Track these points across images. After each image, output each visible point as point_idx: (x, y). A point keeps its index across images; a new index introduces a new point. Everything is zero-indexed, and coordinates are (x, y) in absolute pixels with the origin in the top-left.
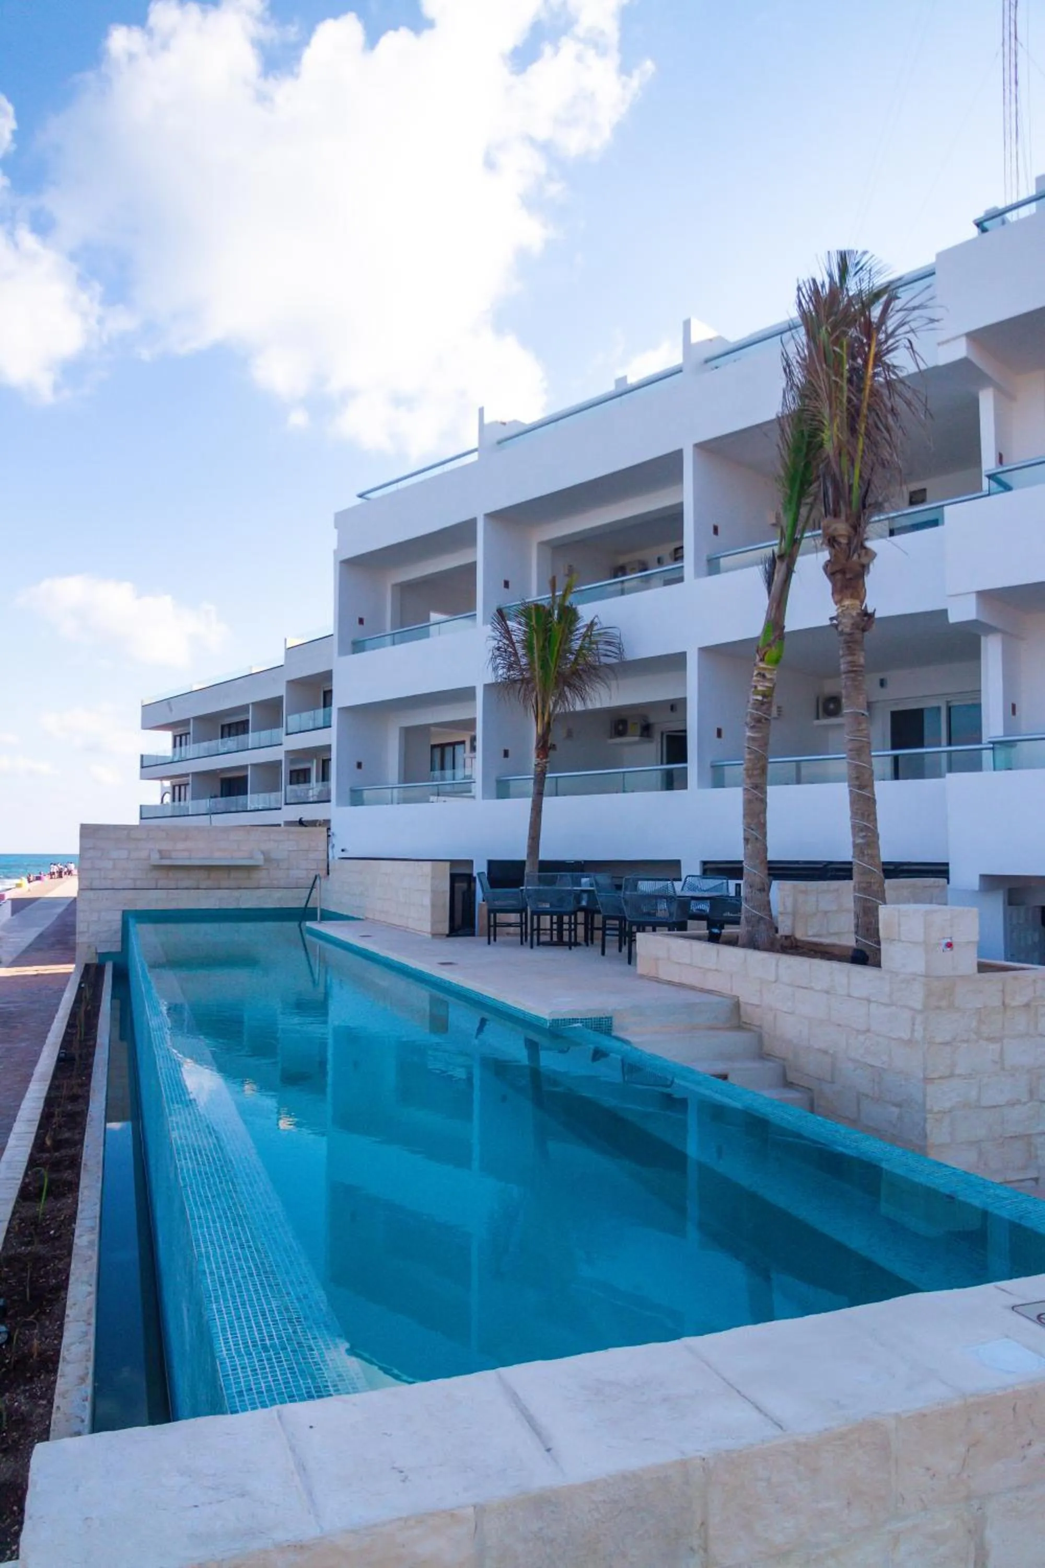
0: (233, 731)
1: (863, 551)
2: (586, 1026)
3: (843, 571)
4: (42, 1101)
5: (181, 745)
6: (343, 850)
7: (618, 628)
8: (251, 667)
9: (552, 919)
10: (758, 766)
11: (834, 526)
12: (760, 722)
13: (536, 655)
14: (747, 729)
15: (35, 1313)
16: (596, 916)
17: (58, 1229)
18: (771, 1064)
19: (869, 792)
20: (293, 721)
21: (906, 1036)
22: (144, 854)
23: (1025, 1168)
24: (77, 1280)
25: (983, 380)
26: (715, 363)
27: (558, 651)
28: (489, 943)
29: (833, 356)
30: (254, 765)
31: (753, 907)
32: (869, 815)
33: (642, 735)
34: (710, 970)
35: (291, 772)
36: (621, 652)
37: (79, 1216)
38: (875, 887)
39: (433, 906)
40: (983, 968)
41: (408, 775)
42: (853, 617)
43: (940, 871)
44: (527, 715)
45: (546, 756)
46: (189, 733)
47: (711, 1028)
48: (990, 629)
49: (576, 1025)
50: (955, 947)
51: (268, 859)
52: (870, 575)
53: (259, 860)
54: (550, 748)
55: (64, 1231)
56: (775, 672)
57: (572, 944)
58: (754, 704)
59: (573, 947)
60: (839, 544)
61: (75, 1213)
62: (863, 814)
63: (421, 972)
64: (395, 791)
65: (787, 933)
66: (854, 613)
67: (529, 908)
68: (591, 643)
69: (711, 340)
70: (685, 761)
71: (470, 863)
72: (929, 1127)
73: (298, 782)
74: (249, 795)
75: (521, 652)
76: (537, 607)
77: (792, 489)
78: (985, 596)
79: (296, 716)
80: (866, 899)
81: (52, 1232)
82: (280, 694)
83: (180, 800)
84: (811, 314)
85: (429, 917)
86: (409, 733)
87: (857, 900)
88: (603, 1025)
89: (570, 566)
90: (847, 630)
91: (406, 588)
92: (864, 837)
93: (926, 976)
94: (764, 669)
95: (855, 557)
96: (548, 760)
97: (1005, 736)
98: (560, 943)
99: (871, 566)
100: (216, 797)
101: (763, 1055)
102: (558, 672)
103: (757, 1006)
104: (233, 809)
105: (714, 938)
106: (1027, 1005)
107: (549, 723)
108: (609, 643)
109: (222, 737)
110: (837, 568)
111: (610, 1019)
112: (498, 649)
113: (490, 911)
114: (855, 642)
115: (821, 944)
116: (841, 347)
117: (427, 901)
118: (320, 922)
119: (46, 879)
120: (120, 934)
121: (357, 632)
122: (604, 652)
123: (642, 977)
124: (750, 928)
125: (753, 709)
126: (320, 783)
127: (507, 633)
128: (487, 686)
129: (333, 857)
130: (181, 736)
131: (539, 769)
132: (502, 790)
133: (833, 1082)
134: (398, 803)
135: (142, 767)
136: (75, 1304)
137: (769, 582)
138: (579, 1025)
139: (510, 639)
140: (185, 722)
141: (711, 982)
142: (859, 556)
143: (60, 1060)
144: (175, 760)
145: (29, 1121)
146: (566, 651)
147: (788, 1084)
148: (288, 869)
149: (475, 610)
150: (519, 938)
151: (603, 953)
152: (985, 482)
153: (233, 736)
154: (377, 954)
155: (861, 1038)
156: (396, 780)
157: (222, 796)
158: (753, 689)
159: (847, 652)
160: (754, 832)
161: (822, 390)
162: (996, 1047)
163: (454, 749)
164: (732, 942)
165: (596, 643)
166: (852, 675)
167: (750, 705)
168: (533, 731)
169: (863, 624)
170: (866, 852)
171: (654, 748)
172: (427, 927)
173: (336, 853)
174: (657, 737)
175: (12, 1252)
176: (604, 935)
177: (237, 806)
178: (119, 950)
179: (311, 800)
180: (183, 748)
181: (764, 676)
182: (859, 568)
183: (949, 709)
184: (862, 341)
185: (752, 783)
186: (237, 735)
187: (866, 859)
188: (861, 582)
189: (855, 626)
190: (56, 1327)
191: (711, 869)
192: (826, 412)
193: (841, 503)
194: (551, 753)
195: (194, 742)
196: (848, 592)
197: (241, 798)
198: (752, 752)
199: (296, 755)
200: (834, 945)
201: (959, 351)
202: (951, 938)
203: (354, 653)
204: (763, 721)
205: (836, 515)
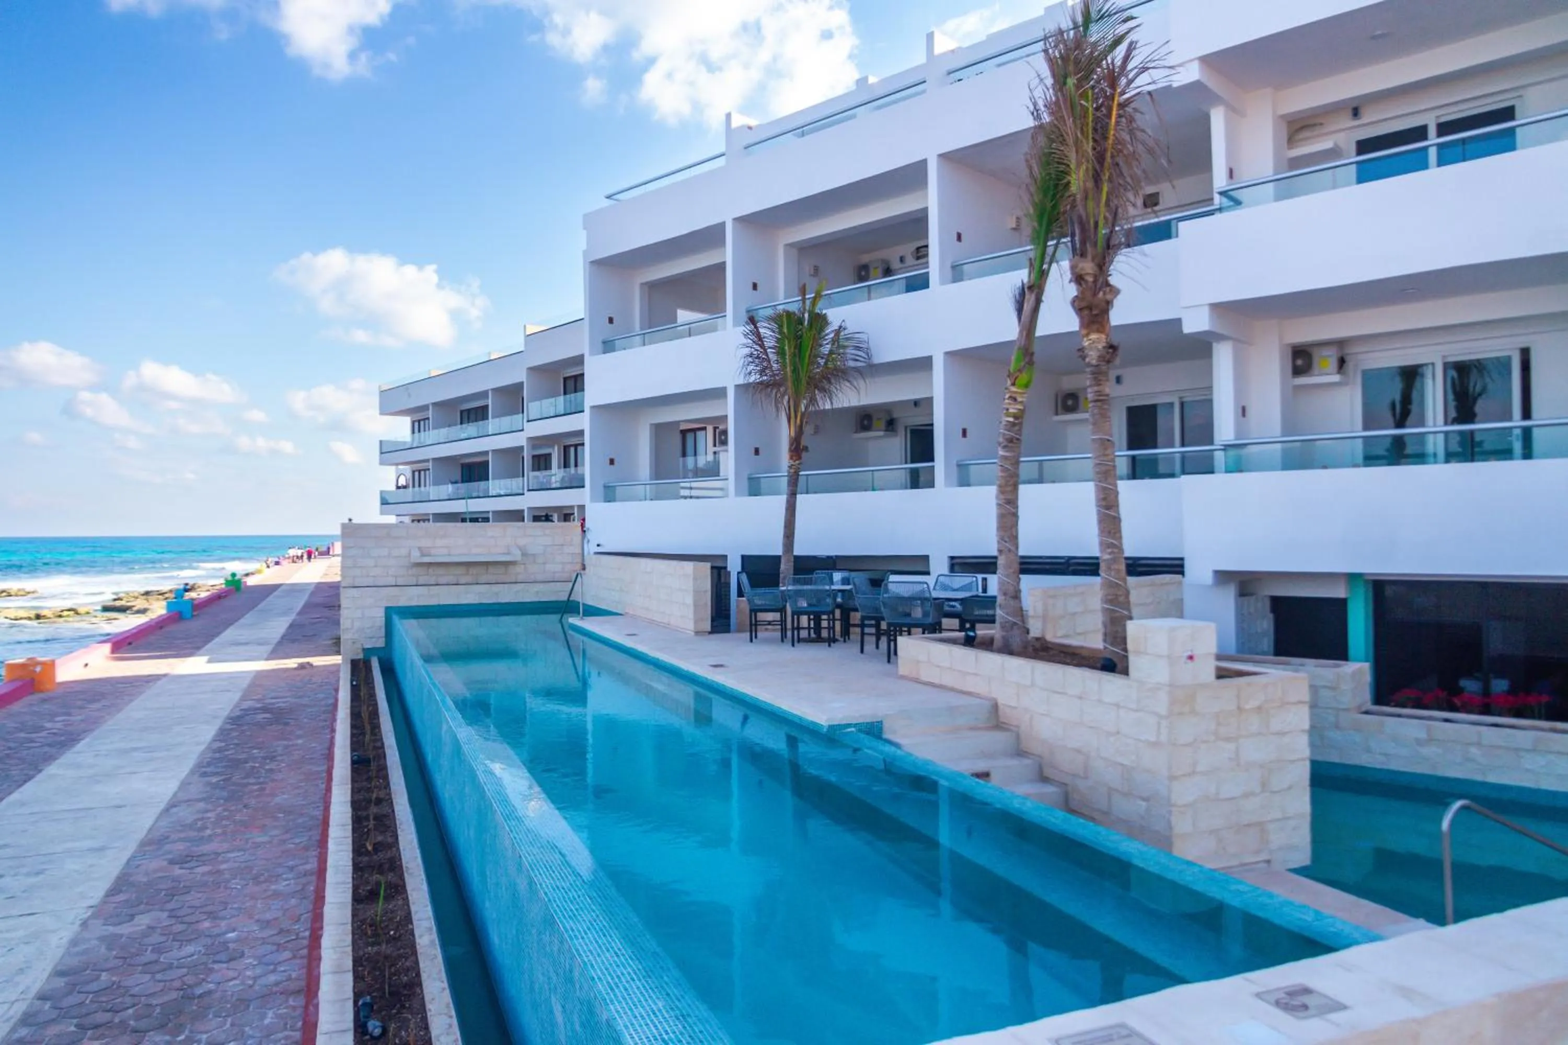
0: (472, 416)
1: (1108, 289)
2: (860, 731)
3: (1090, 308)
4: (349, 804)
5: (419, 431)
6: (598, 545)
7: (867, 334)
8: (489, 354)
9: (809, 618)
10: (1011, 483)
11: (1081, 265)
12: (1012, 442)
13: (788, 361)
14: (1000, 449)
15: (396, 1007)
16: (852, 614)
17: (396, 930)
18: (1027, 761)
19: (1114, 512)
20: (534, 408)
21: (1153, 739)
22: (404, 552)
23: (1258, 852)
24: (429, 977)
25: (1214, 99)
26: (958, 75)
27: (810, 356)
28: (751, 641)
29: (1079, 108)
30: (495, 451)
31: (1007, 614)
32: (1115, 533)
33: (886, 430)
34: (969, 674)
35: (534, 457)
36: (869, 356)
37: (415, 917)
38: (1121, 599)
39: (696, 605)
40: (1222, 674)
41: (660, 470)
42: (1099, 350)
43: (1175, 567)
44: (777, 416)
45: (800, 458)
46: (428, 419)
47: (972, 729)
48: (1221, 338)
49: (849, 730)
50: (1195, 658)
51: (524, 554)
52: (1114, 309)
53: (516, 555)
54: (803, 449)
55: (402, 932)
56: (1025, 395)
57: (831, 641)
58: (1006, 425)
59: (832, 644)
60: (1086, 282)
61: (409, 913)
62: (1109, 532)
63: (694, 675)
64: (648, 486)
65: (1038, 635)
66: (1100, 347)
67: (788, 605)
68: (839, 347)
69: (953, 51)
70: (932, 460)
71: (725, 557)
72: (1174, 820)
73: (539, 469)
74: (490, 481)
75: (773, 357)
76: (789, 314)
77: (1040, 225)
78: (1219, 308)
79: (537, 403)
80: (1113, 610)
81: (392, 933)
82: (521, 380)
83: (420, 486)
84: (1057, 61)
85: (691, 616)
86: (659, 430)
87: (1105, 611)
88: (874, 730)
89: (815, 266)
90: (1094, 362)
91: (653, 287)
92: (1110, 554)
93: (1170, 685)
94: (1016, 392)
95: (1101, 294)
96: (801, 461)
97: (1236, 439)
98: (819, 639)
99: (1115, 302)
100: (456, 482)
101: (1020, 752)
102: (809, 377)
103: (1015, 708)
104: (475, 494)
105: (970, 642)
106: (1259, 709)
107: (801, 426)
108: (858, 348)
109: (461, 423)
110: (1084, 304)
111: (881, 722)
112: (751, 355)
113: (751, 611)
114: (1100, 373)
115: (1069, 646)
116: (1087, 101)
117: (689, 600)
118: (582, 619)
119: (285, 563)
120: (383, 630)
121: (608, 332)
122: (853, 357)
123: (903, 677)
124: (1004, 633)
125: (1006, 430)
126: (562, 470)
127: (759, 339)
128: (738, 387)
129: (589, 553)
130: (419, 421)
131: (792, 471)
132: (754, 488)
133: (1086, 778)
134: (652, 500)
135: (382, 453)
136: (433, 999)
137: (1020, 310)
138: (853, 729)
139: (762, 346)
140: (425, 408)
141: (970, 685)
142: (1105, 293)
143: (353, 762)
144: (415, 445)
145: (343, 825)
146: (817, 356)
147: (1044, 779)
148: (544, 563)
149: (725, 311)
150: (779, 634)
151: (862, 651)
152: (1217, 199)
153: (473, 422)
154: (646, 655)
155: (1112, 739)
156: (648, 477)
157: (463, 482)
158: (1005, 412)
159: (1093, 383)
160: (1007, 545)
161: (1068, 135)
162: (1231, 746)
163: (695, 434)
164: (987, 645)
165: (844, 347)
166: (1099, 404)
167: (1002, 426)
168: (785, 433)
169: (1108, 357)
170: (1112, 567)
171: (897, 444)
172: (690, 626)
173: (591, 548)
174: (901, 431)
175: (361, 953)
176: (863, 634)
177: (478, 491)
178: (383, 645)
179: (554, 486)
180: (422, 433)
181: (1015, 399)
182: (1104, 304)
183: (1182, 405)
184: (1106, 91)
185: (1005, 499)
186: (476, 421)
187: (1113, 573)
188: (1106, 316)
189: (1101, 358)
190: (418, 1020)
191: (959, 564)
192: (1073, 156)
193: (1088, 245)
194: (804, 455)
195: (434, 428)
196: (1095, 327)
197: (482, 484)
198: (1004, 469)
199: (536, 441)
200: (1082, 648)
201: (1191, 74)
202: (1192, 651)
203: (604, 353)
204: (1015, 441)
205: (1083, 255)
